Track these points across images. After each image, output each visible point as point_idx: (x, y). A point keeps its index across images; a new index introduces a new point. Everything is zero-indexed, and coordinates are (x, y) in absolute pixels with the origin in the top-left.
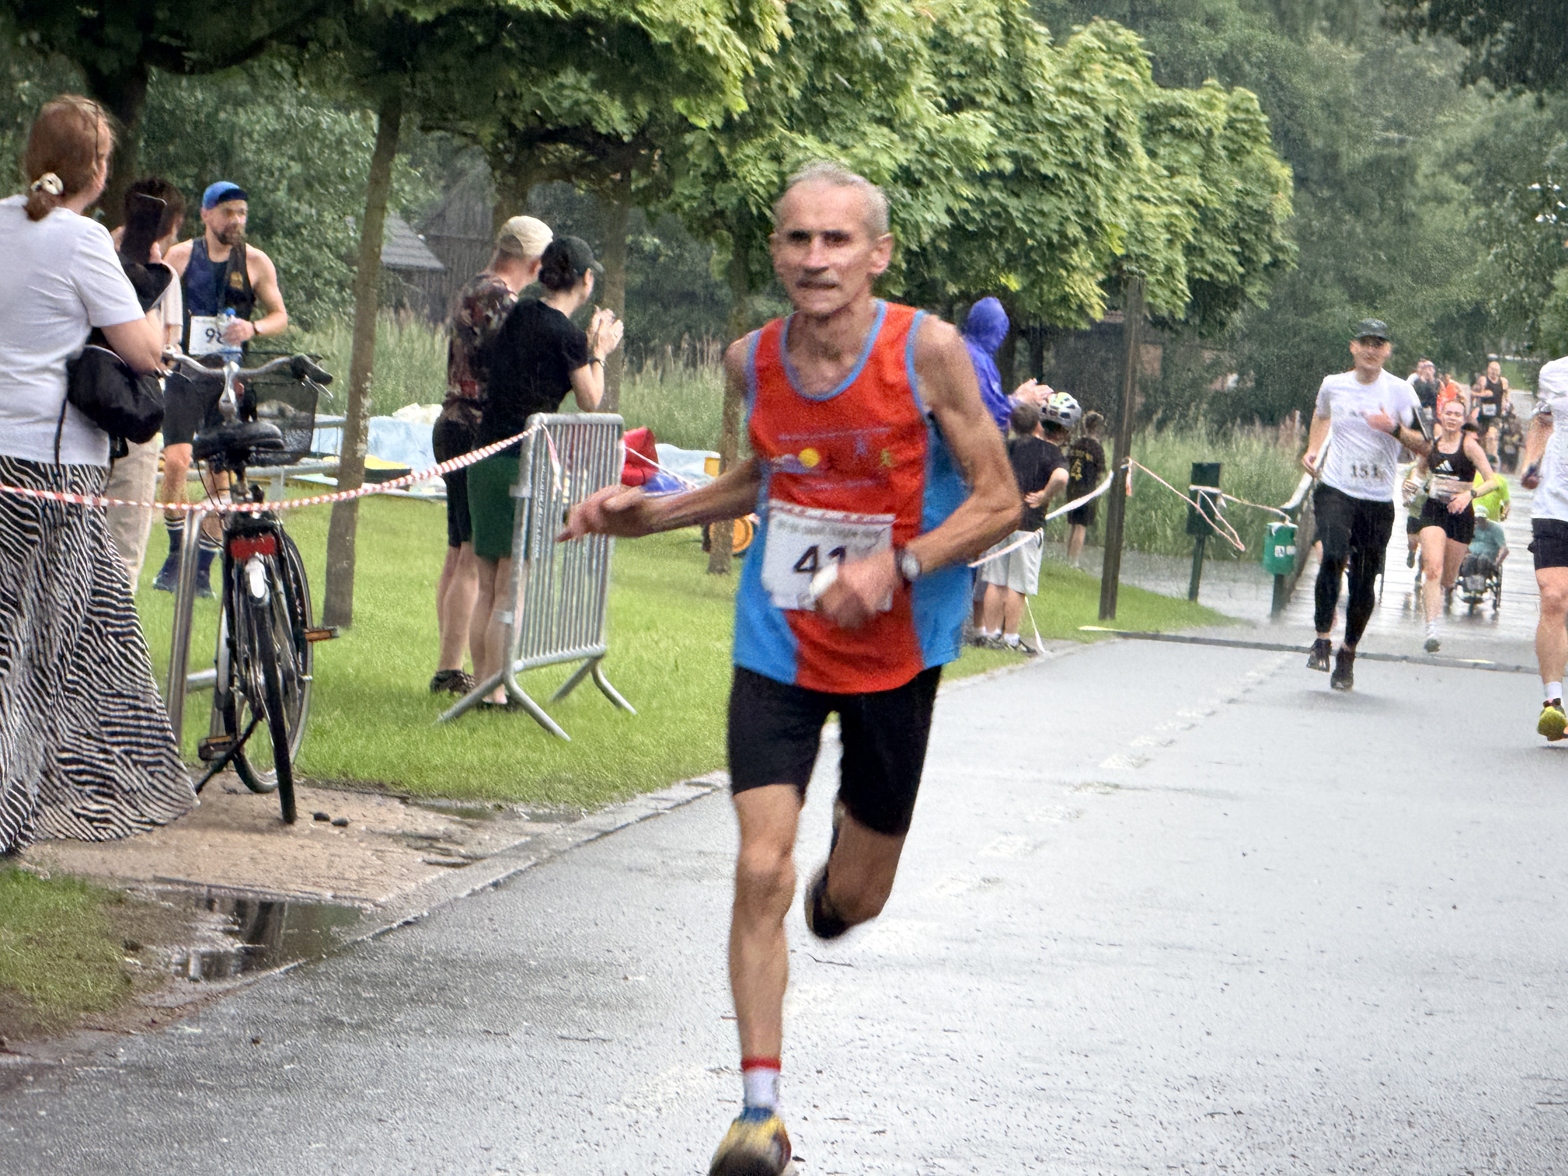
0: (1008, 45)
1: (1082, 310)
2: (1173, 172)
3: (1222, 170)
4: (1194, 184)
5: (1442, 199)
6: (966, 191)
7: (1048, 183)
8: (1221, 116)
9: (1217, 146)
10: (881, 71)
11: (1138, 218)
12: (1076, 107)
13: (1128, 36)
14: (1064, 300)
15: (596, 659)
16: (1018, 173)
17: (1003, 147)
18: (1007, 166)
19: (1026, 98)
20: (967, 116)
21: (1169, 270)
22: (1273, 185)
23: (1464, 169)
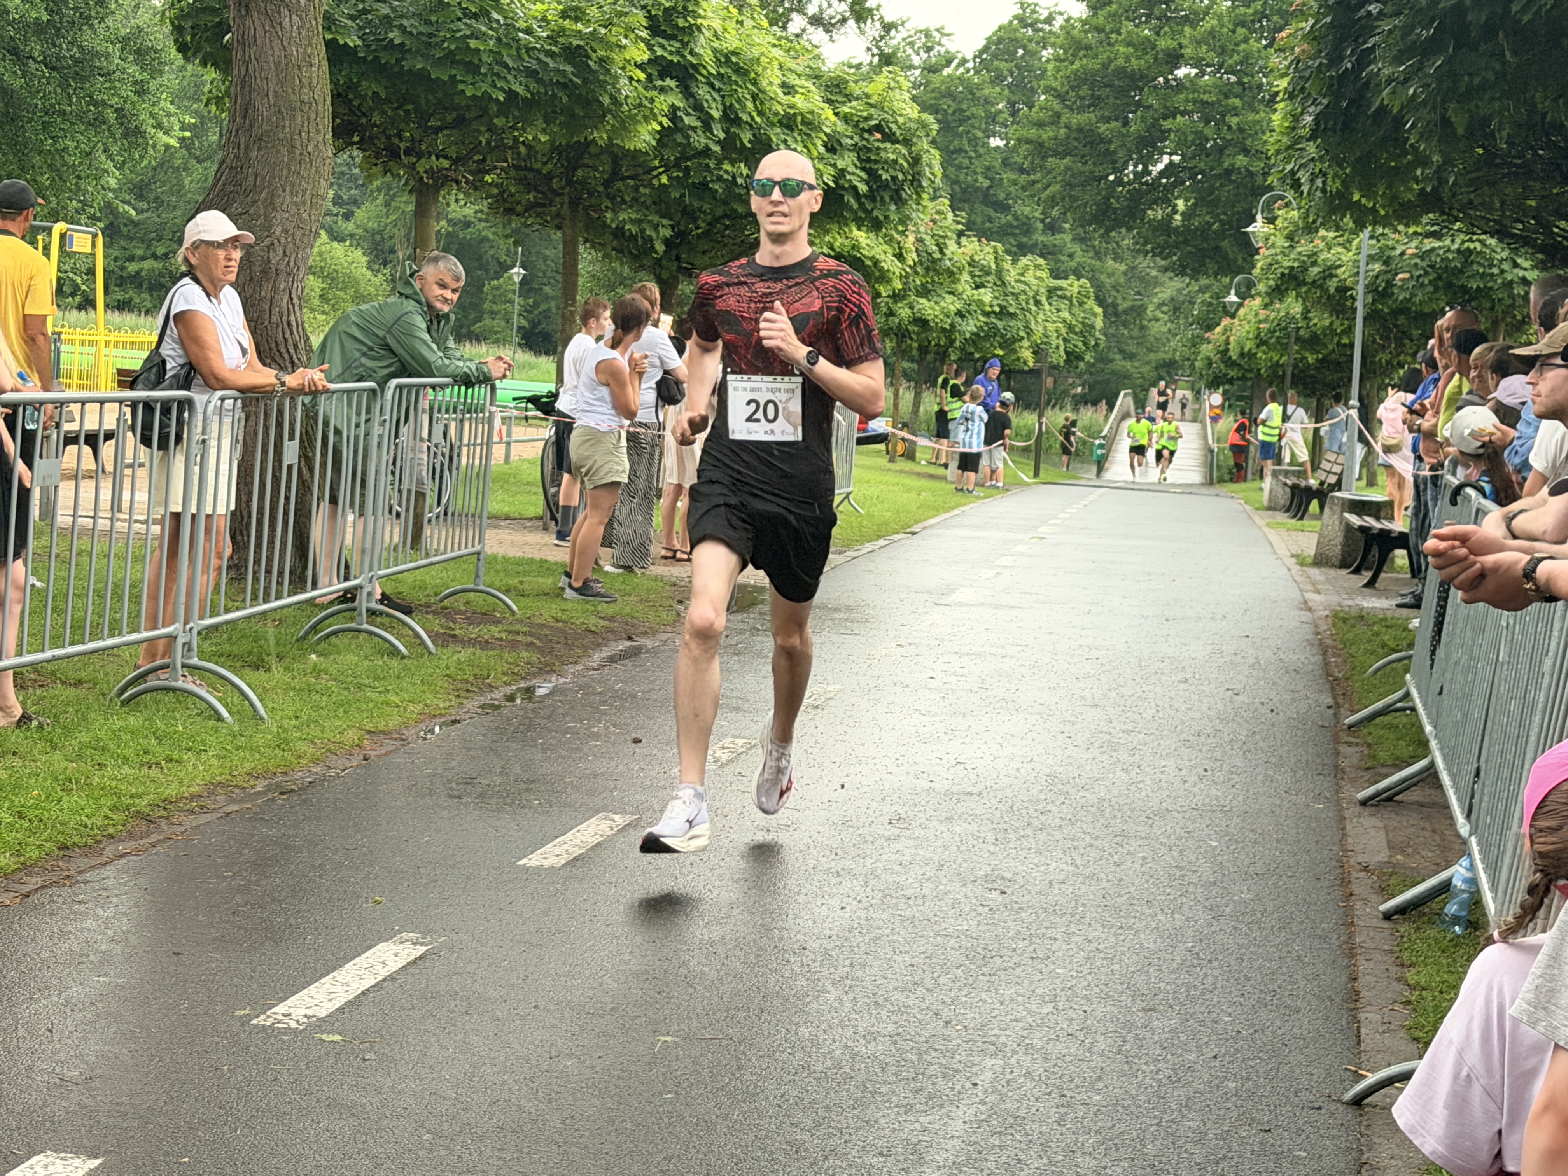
0: (997, 264)
1: (1025, 363)
2: (1058, 310)
3: (1076, 310)
4: (1065, 314)
5: (1157, 320)
6: (982, 319)
7: (1013, 316)
8: (1075, 289)
9: (1075, 301)
10: (951, 273)
11: (1045, 328)
12: (1023, 287)
13: (1041, 261)
14: (1018, 359)
15: (849, 494)
16: (1001, 312)
17: (995, 302)
18: (997, 309)
19: (1003, 283)
20: (982, 290)
21: (1057, 348)
22: (1095, 315)
23: (1165, 309)
